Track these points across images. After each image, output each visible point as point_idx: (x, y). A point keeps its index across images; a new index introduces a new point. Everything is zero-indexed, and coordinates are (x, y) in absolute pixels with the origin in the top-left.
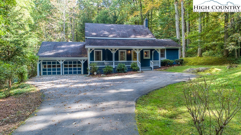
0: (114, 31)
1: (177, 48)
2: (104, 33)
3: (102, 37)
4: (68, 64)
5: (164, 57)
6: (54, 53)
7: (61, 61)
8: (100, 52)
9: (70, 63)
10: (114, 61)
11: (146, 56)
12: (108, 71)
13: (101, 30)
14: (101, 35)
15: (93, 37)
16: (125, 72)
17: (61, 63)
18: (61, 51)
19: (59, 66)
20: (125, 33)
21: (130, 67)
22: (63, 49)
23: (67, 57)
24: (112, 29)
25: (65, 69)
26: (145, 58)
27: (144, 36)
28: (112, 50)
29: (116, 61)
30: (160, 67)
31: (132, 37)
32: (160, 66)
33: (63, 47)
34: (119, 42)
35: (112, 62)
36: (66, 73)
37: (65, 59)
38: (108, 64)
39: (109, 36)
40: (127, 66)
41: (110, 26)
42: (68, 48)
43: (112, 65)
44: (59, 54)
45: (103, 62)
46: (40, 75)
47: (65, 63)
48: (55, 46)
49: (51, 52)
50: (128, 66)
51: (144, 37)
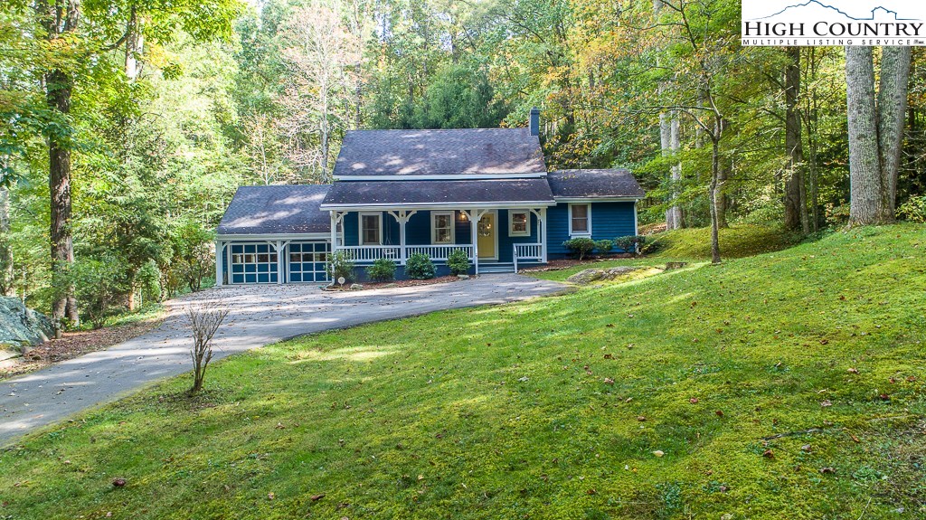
0: (424, 153)
1: (625, 199)
2: (391, 160)
3: (380, 174)
4: (302, 253)
5: (585, 229)
6: (264, 220)
7: (279, 244)
8: (378, 217)
9: (308, 247)
10: (403, 246)
11: (518, 227)
12: (380, 273)
13: (386, 152)
14: (381, 170)
15: (356, 175)
16: (427, 278)
17: (279, 249)
18: (282, 214)
19: (274, 258)
20: (456, 159)
21: (444, 262)
22: (290, 207)
23: (297, 231)
24: (421, 146)
25: (294, 267)
26: (512, 233)
27: (510, 168)
28: (397, 213)
29: (408, 246)
30: (545, 264)
31: (470, 173)
32: (544, 261)
33: (290, 201)
34: (424, 190)
35: (399, 249)
36: (295, 278)
37: (290, 237)
38: (390, 253)
39: (402, 172)
40: (436, 259)
41: (417, 138)
42: (305, 204)
43: (399, 257)
44: (277, 222)
45: (381, 249)
46: (226, 282)
47: (294, 247)
48: (270, 198)
49: (258, 218)
50: (439, 259)
51: (511, 171)
